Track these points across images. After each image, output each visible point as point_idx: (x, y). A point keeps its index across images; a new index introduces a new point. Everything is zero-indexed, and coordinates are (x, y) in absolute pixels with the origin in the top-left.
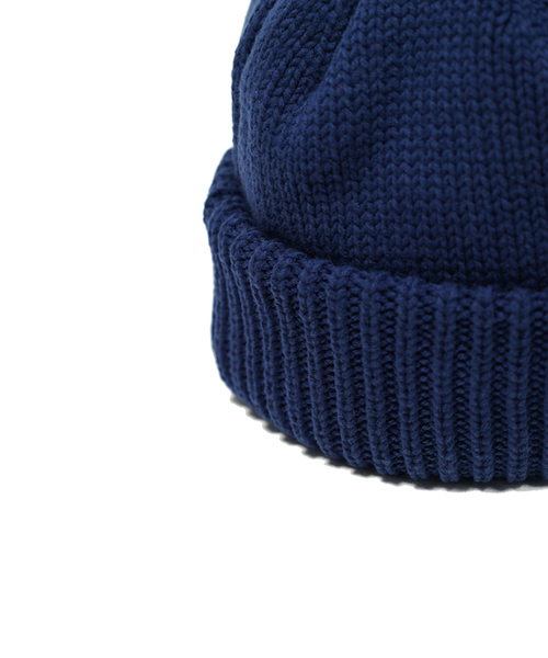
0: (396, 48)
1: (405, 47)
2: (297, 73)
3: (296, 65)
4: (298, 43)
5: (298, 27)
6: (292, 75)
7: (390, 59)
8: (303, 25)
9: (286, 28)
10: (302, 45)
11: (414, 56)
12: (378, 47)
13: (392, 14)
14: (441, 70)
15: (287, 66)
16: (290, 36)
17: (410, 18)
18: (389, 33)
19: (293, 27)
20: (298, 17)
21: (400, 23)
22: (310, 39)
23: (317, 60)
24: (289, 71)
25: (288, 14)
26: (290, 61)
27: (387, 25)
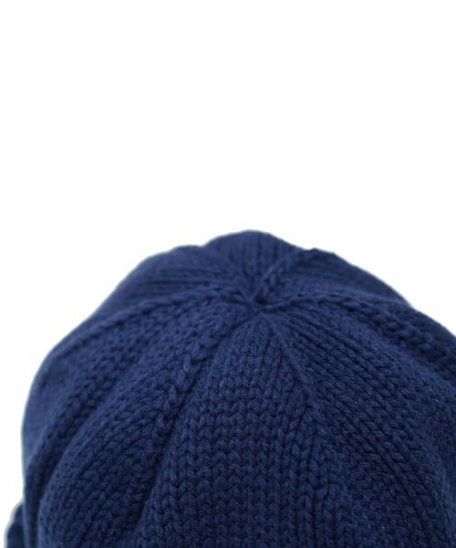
0: (209, 510)
1: (217, 507)
2: (105, 525)
3: (103, 517)
4: (102, 496)
5: (101, 479)
6: (100, 528)
7: (204, 521)
8: (107, 478)
9: (89, 480)
10: (107, 497)
11: (228, 516)
12: (190, 511)
13: (203, 477)
14: (259, 536)
15: (93, 519)
16: (94, 488)
17: (221, 479)
18: (202, 496)
19: (96, 479)
20: (101, 470)
21: (212, 486)
22: (115, 490)
23: (124, 511)
24: (96, 524)
25: (90, 465)
26: (96, 514)
27: (198, 489)
